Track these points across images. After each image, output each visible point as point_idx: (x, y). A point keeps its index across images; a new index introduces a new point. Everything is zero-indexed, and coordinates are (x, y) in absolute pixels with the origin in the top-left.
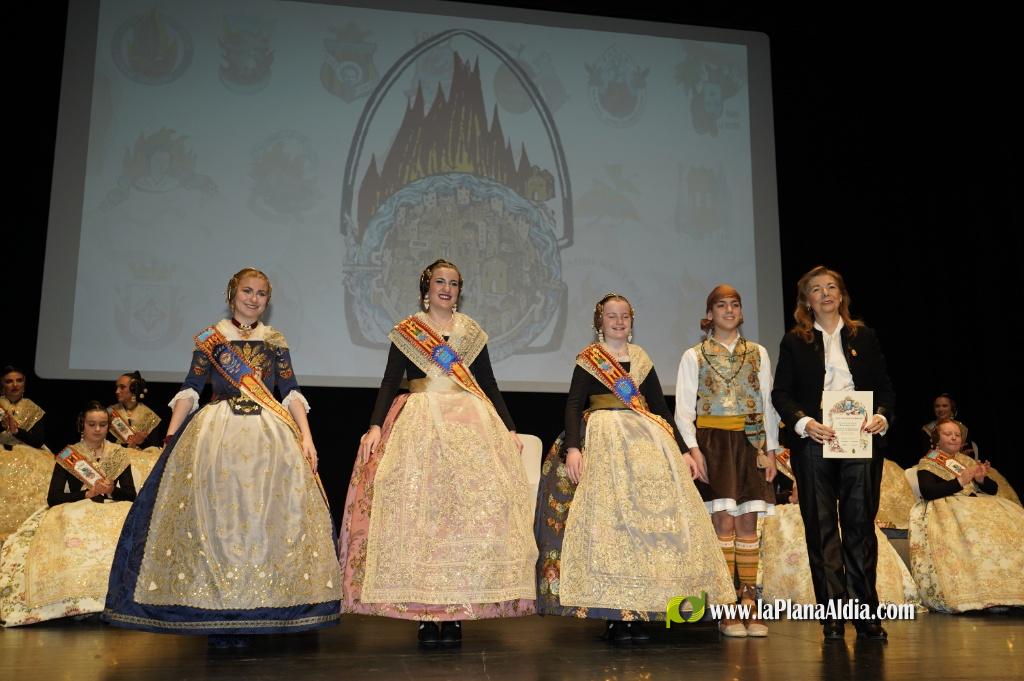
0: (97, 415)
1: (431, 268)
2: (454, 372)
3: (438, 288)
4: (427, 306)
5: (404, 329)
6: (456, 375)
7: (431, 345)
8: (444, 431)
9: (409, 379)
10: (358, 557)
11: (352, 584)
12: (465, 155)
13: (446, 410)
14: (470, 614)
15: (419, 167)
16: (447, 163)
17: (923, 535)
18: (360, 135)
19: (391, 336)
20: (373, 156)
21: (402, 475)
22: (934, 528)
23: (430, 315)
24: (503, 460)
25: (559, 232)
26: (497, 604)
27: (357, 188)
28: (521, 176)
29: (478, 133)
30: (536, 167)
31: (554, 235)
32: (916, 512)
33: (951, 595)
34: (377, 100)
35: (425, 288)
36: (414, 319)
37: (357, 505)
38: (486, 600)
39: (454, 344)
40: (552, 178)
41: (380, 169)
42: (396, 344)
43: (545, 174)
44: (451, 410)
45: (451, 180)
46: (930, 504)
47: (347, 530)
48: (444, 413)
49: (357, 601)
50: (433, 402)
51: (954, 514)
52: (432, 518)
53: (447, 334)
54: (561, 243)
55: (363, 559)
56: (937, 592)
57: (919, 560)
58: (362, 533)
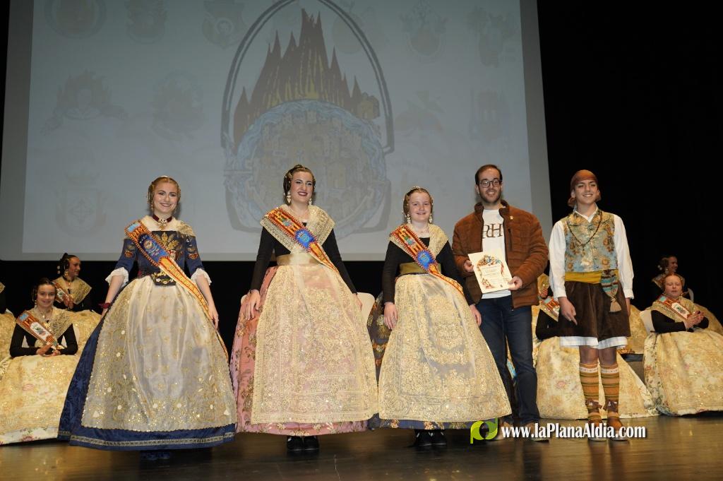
0: (46, 287)
1: (292, 171)
2: (312, 250)
3: (297, 187)
4: (289, 201)
5: (273, 217)
6: (313, 252)
7: (294, 229)
8: (307, 295)
9: (277, 255)
10: (247, 390)
11: (243, 410)
12: (312, 86)
13: (307, 279)
14: (331, 430)
15: (278, 96)
16: (299, 92)
17: (653, 359)
18: (233, 73)
19: (262, 222)
20: (244, 89)
21: (277, 328)
22: (662, 354)
23: (292, 207)
24: (350, 316)
25: (384, 142)
26: (351, 423)
27: (232, 112)
28: (354, 100)
29: (322, 69)
30: (365, 93)
31: (380, 144)
32: (649, 343)
33: (673, 403)
34: (245, 46)
35: (287, 186)
36: (281, 210)
37: (244, 351)
38: (344, 420)
39: (310, 228)
40: (378, 102)
41: (249, 97)
42: (266, 228)
43: (372, 99)
44: (310, 278)
45: (302, 105)
46: (659, 337)
47: (236, 370)
48: (305, 281)
49: (248, 423)
50: (297, 274)
51: (676, 344)
52: (302, 360)
53: (305, 221)
54: (385, 150)
55: (251, 391)
56: (663, 402)
57: (650, 378)
58: (250, 372)
